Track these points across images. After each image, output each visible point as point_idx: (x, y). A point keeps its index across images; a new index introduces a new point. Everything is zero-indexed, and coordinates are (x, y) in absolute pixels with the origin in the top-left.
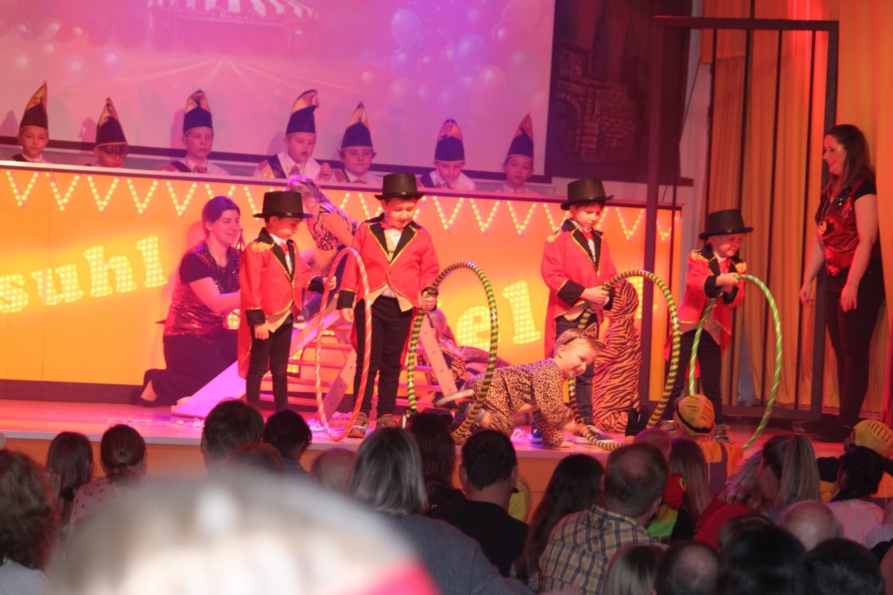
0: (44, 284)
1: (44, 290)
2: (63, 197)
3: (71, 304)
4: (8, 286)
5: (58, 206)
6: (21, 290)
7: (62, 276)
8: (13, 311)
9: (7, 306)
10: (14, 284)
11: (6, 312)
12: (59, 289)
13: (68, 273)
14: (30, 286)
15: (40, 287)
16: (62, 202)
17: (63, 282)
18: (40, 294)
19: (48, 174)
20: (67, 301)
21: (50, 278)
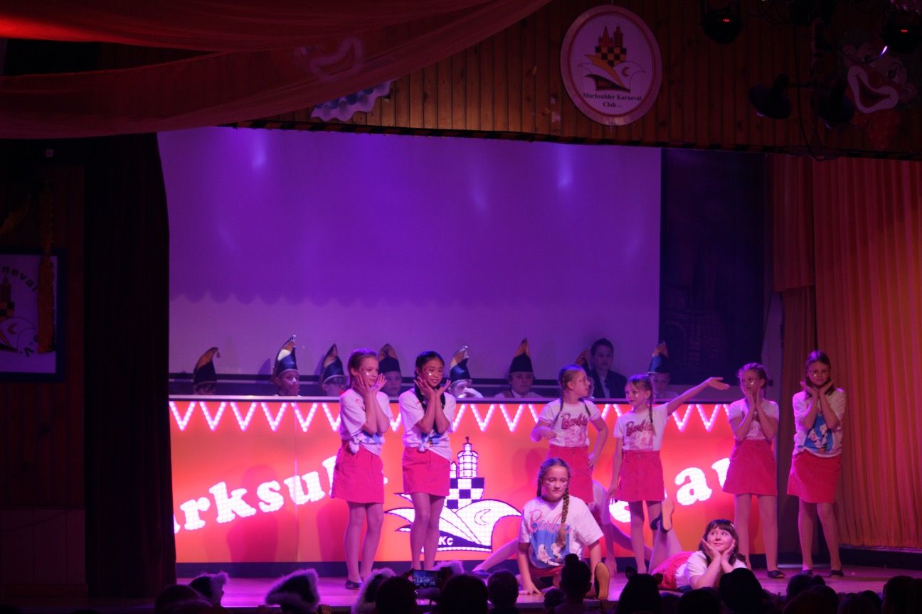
0: (294, 488)
1: (294, 492)
2: (305, 419)
3: (315, 502)
4: (268, 491)
5: (301, 429)
6: (277, 494)
7: (308, 482)
8: (272, 510)
9: (267, 506)
10: (272, 490)
11: (267, 511)
12: (306, 491)
13: (312, 478)
14: (284, 491)
15: (291, 491)
16: (305, 425)
17: (308, 486)
18: (292, 496)
19: (293, 404)
20: (312, 500)
21: (299, 483)
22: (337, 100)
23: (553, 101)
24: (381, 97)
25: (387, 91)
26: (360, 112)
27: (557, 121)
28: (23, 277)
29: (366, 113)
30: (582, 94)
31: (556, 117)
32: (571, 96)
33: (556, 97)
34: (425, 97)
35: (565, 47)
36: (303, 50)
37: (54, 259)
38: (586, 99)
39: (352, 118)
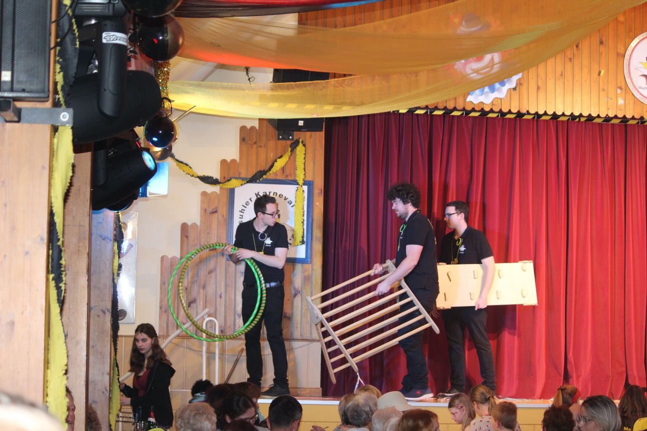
22: (483, 90)
23: (619, 91)
24: (510, 89)
25: (514, 85)
26: (497, 98)
27: (621, 104)
28: (285, 199)
29: (501, 99)
30: (637, 87)
31: (621, 102)
32: (630, 87)
33: (621, 88)
34: (538, 88)
35: (627, 57)
36: (463, 61)
37: (305, 188)
38: (640, 90)
39: (492, 102)
